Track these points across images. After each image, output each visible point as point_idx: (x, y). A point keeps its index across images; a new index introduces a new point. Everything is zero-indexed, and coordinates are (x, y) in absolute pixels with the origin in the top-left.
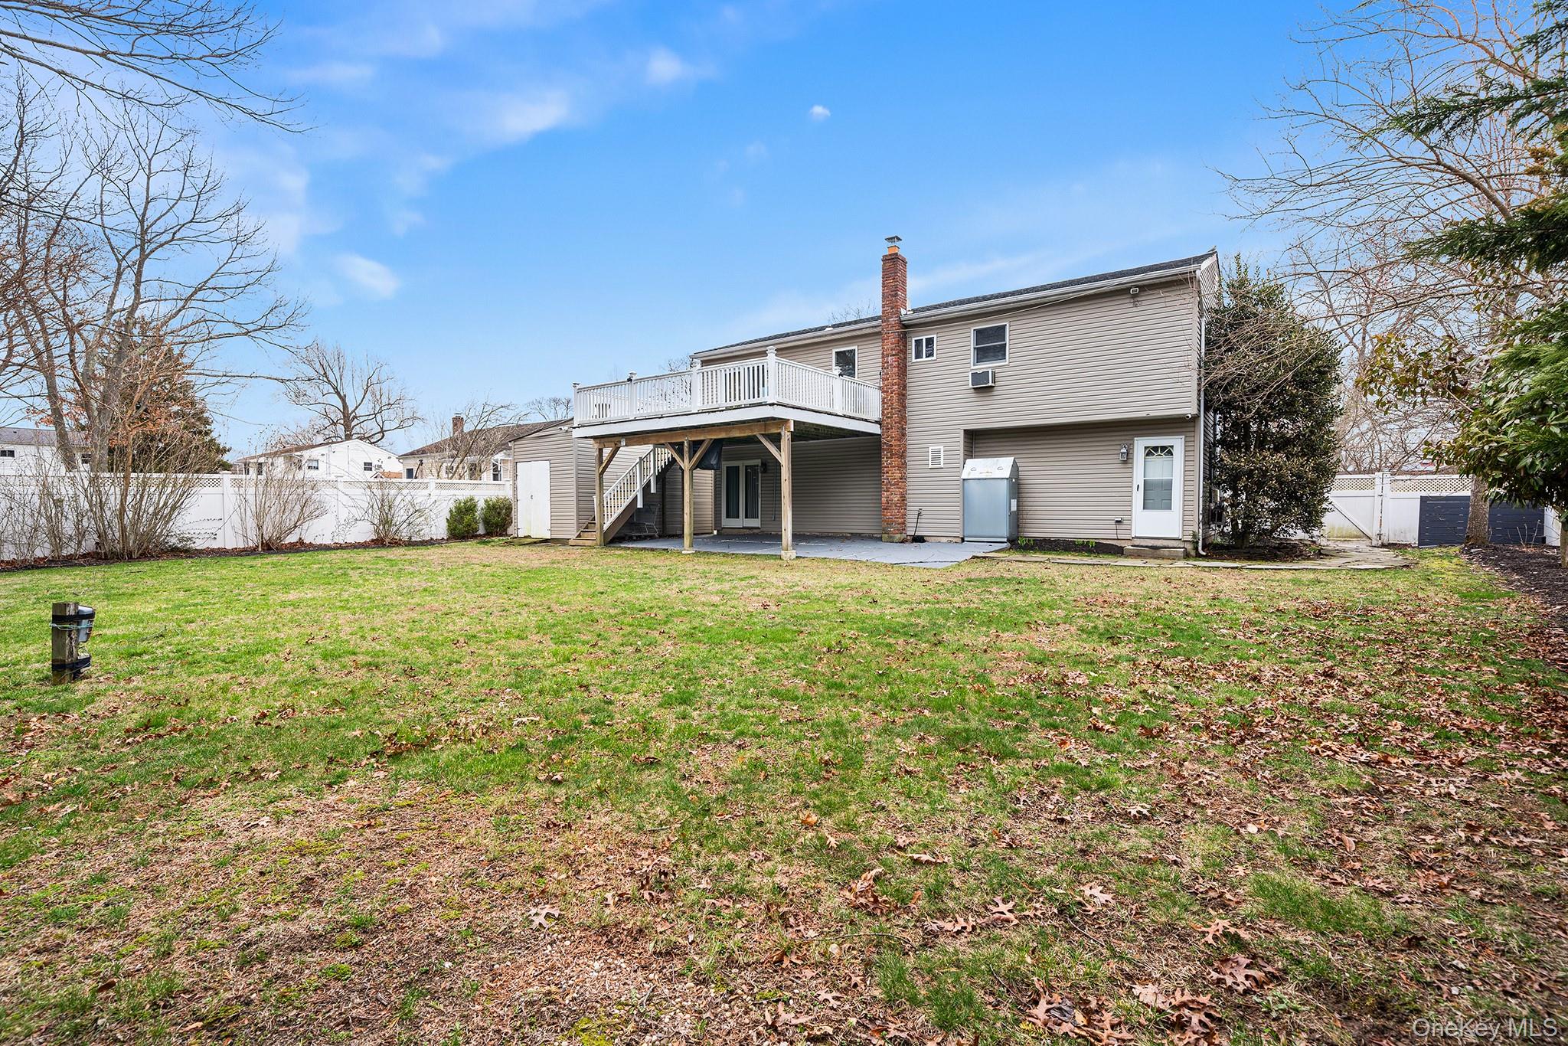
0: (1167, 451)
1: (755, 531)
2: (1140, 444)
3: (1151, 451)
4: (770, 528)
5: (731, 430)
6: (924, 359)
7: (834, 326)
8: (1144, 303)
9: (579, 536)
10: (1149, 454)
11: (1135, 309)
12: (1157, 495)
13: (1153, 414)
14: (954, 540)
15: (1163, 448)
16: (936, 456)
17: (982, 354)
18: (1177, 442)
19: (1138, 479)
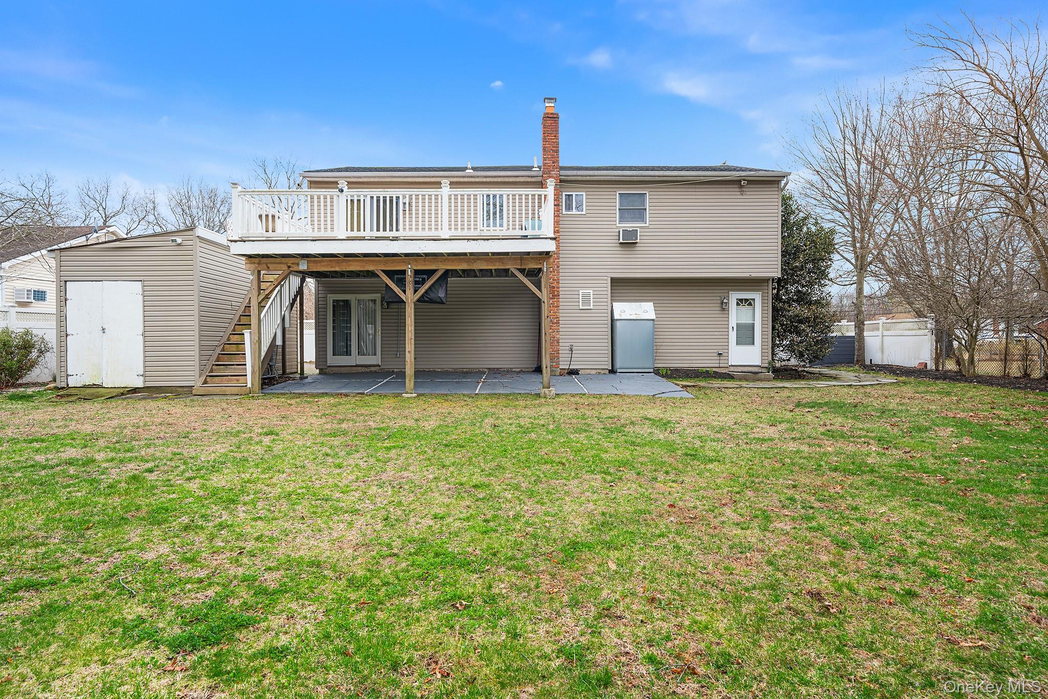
0: (749, 302)
1: (373, 369)
2: (734, 296)
3: (740, 302)
4: (394, 366)
5: (475, 261)
6: (574, 212)
7: (474, 169)
8: (748, 193)
9: (205, 382)
10: (738, 304)
11: (741, 197)
12: (746, 335)
13: (754, 275)
14: (602, 372)
15: (746, 300)
16: (586, 301)
17: (625, 214)
18: (757, 296)
19: (733, 322)
